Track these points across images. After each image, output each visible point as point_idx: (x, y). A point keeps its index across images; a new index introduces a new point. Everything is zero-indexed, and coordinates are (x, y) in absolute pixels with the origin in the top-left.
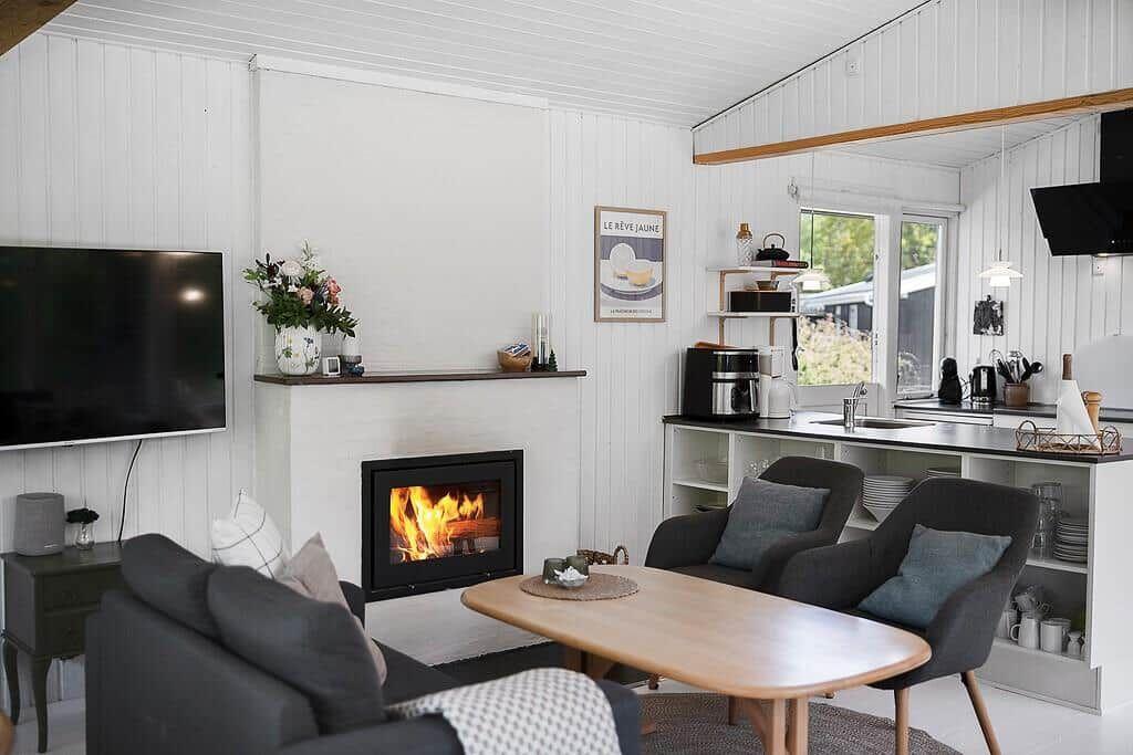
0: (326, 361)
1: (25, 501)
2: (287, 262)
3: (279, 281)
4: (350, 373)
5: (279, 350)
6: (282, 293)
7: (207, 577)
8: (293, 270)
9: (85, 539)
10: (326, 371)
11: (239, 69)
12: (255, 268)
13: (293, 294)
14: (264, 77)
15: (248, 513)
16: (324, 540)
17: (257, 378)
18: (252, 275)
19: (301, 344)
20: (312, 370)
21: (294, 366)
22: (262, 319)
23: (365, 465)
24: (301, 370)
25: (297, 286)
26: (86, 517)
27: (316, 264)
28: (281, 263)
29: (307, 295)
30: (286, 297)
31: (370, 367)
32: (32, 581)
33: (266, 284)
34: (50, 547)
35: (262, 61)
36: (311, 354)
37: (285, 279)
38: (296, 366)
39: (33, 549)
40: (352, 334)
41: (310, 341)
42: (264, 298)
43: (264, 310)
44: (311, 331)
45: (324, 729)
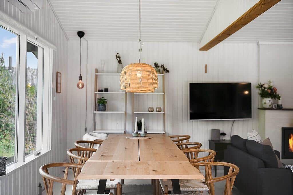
0: (274, 105)
1: (213, 130)
2: (265, 84)
3: (263, 88)
4: (279, 108)
5: (263, 103)
6: (264, 91)
7: (246, 142)
8: (266, 86)
9: (224, 139)
10: (274, 107)
11: (255, 45)
12: (258, 86)
13: (266, 91)
14: (260, 46)
15: (255, 133)
16: (270, 139)
17: (259, 109)
18: (257, 87)
19: (268, 101)
20: (270, 107)
21: (266, 106)
22: (259, 96)
23: (282, 128)
24: (268, 107)
25: (267, 89)
26: (224, 134)
27: (272, 84)
28: (264, 84)
29: (269, 91)
30: (265, 91)
31: (284, 107)
32: (214, 144)
33: (260, 89)
34: (217, 139)
35: (260, 43)
36: (270, 104)
37: (265, 88)
38: (267, 106)
39: (214, 139)
40: (280, 99)
41: (270, 101)
42: (260, 92)
43: (260, 94)
44: (270, 99)
45: (266, 167)
